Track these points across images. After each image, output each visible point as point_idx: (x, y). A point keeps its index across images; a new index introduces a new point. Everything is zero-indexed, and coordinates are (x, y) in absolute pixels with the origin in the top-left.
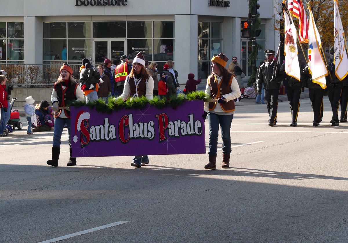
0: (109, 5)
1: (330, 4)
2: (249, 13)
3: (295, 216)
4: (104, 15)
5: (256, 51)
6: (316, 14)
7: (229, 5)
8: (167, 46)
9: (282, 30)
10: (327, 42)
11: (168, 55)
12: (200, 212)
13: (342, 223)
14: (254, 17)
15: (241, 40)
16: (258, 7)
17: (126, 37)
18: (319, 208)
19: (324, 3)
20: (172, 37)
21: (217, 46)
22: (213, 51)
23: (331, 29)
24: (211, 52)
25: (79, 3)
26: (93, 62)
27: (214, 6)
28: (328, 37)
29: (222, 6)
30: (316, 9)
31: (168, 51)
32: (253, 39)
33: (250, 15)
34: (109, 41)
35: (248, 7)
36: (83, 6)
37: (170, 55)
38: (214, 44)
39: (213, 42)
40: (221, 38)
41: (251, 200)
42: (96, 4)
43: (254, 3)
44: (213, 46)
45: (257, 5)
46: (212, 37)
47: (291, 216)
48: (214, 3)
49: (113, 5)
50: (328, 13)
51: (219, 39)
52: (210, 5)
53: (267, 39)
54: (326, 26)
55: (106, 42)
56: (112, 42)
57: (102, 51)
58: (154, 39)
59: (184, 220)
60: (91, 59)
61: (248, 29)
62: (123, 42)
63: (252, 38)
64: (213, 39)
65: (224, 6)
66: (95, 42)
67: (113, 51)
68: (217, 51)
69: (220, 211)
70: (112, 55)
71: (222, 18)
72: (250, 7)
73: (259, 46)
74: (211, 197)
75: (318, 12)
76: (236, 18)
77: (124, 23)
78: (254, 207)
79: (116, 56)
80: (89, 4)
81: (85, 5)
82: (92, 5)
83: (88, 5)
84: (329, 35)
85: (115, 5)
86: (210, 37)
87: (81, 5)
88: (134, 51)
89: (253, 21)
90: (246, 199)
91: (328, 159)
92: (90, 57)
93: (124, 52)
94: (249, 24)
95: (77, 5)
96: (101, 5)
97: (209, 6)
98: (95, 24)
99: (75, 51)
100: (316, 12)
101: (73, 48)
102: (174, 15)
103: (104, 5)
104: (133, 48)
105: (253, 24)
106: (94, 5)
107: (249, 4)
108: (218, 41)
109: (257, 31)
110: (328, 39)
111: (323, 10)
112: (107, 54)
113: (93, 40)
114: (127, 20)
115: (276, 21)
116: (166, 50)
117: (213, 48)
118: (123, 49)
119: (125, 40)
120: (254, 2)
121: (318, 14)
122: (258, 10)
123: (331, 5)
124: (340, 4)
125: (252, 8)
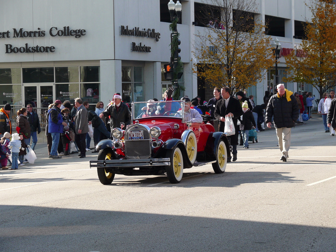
0: (38, 52)
1: (244, 48)
2: (171, 57)
3: (262, 243)
4: (33, 61)
5: (179, 93)
6: (231, 58)
7: (150, 50)
8: (93, 90)
9: (200, 73)
10: (242, 83)
11: (94, 98)
12: (166, 241)
13: (309, 248)
14: (176, 60)
15: (162, 83)
16: (179, 51)
17: (54, 82)
18: (282, 234)
19: (239, 47)
20: (98, 81)
21: (139, 89)
22: (136, 94)
23: (246, 71)
24: (134, 94)
25: (9, 51)
26: (23, 106)
27: (136, 51)
28: (243, 79)
29: (143, 51)
30: (231, 53)
31: (94, 94)
32: (176, 81)
33: (172, 59)
34: (38, 85)
35: (170, 51)
36: (13, 54)
37: (96, 98)
38: (137, 87)
39: (135, 85)
40: (143, 81)
41: (212, 228)
42: (25, 51)
43: (176, 48)
44: (135, 89)
45: (178, 49)
46: (135, 81)
47: (258, 243)
48: (136, 48)
49: (41, 51)
50: (243, 56)
51: (141, 82)
52: (133, 51)
53: (185, 82)
54: (241, 68)
55: (36, 87)
56: (41, 87)
57: (31, 95)
58: (81, 83)
59: (154, 249)
60: (21, 103)
61: (171, 72)
62: (51, 87)
63: (174, 80)
64: (136, 82)
65: (145, 51)
66: (25, 87)
67: (42, 95)
68: (139, 94)
69: (186, 239)
70: (41, 99)
71: (144, 63)
72: (172, 51)
73: (181, 87)
74: (172, 226)
75: (233, 56)
76: (157, 62)
77: (52, 69)
78: (217, 234)
79: (44, 100)
80: (19, 52)
81: (15, 52)
82: (21, 52)
83: (17, 52)
84: (244, 77)
85: (44, 51)
86: (133, 81)
87: (11, 52)
88: (62, 95)
89: (175, 64)
90: (207, 228)
91: (271, 188)
92: (20, 101)
93: (52, 96)
94: (172, 66)
95: (7, 52)
96: (30, 52)
97: (131, 52)
98: (24, 70)
99: (5, 96)
100: (231, 56)
101: (4, 94)
102: (99, 61)
103: (32, 52)
104: (61, 93)
105: (175, 67)
106: (23, 52)
107: (171, 48)
108: (140, 85)
109: (179, 73)
110: (243, 81)
111: (238, 54)
112: (36, 98)
113: (23, 85)
114: (54, 66)
115: (194, 64)
116: (92, 94)
117: (135, 91)
118: (51, 93)
119: (53, 84)
120: (176, 46)
121: (233, 57)
122: (179, 54)
123: (246, 49)
124: (253, 48)
125: (174, 52)
